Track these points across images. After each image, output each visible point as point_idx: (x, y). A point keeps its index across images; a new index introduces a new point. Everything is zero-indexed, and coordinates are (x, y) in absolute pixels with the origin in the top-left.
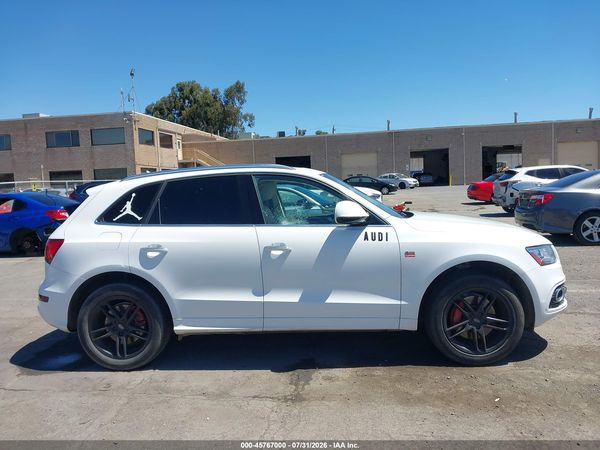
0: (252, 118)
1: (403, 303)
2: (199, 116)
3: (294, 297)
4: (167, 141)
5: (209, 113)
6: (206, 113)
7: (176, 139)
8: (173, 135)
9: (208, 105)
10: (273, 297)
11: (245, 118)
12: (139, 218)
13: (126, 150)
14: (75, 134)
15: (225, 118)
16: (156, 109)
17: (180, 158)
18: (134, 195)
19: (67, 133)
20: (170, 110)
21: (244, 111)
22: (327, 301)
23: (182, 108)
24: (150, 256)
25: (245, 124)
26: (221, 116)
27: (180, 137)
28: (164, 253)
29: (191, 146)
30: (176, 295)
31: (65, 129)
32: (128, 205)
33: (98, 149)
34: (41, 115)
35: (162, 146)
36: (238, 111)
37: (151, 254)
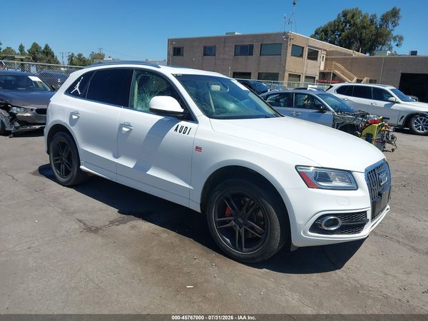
0: (401, 38)
1: (191, 187)
2: (355, 37)
3: (130, 164)
4: (313, 55)
5: (364, 34)
6: (361, 34)
7: (322, 54)
8: (320, 51)
9: (364, 28)
10: (122, 161)
11: (395, 39)
12: (80, 93)
13: (281, 60)
14: (252, 47)
15: (376, 39)
16: (322, 31)
17: (322, 68)
18: (82, 78)
19: (247, 46)
20: (333, 32)
21: (394, 33)
22: (148, 173)
23: (343, 31)
25: (393, 44)
26: (374, 37)
27: (325, 53)
28: (79, 117)
29: (333, 59)
31: (247, 43)
32: (78, 84)
33: (264, 58)
34: (236, 33)
35: (308, 58)
36: (390, 32)
37: (74, 117)
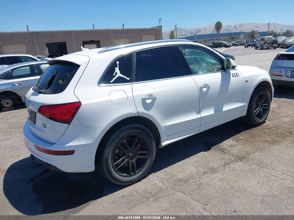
1: (244, 104)
12: (128, 79)
18: (118, 62)
22: (223, 110)
24: (148, 102)
28: (154, 99)
30: (163, 123)
32: (117, 70)
37: (148, 101)
